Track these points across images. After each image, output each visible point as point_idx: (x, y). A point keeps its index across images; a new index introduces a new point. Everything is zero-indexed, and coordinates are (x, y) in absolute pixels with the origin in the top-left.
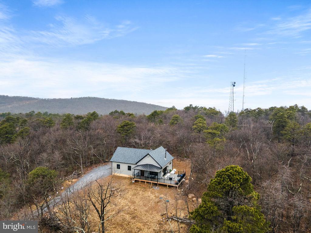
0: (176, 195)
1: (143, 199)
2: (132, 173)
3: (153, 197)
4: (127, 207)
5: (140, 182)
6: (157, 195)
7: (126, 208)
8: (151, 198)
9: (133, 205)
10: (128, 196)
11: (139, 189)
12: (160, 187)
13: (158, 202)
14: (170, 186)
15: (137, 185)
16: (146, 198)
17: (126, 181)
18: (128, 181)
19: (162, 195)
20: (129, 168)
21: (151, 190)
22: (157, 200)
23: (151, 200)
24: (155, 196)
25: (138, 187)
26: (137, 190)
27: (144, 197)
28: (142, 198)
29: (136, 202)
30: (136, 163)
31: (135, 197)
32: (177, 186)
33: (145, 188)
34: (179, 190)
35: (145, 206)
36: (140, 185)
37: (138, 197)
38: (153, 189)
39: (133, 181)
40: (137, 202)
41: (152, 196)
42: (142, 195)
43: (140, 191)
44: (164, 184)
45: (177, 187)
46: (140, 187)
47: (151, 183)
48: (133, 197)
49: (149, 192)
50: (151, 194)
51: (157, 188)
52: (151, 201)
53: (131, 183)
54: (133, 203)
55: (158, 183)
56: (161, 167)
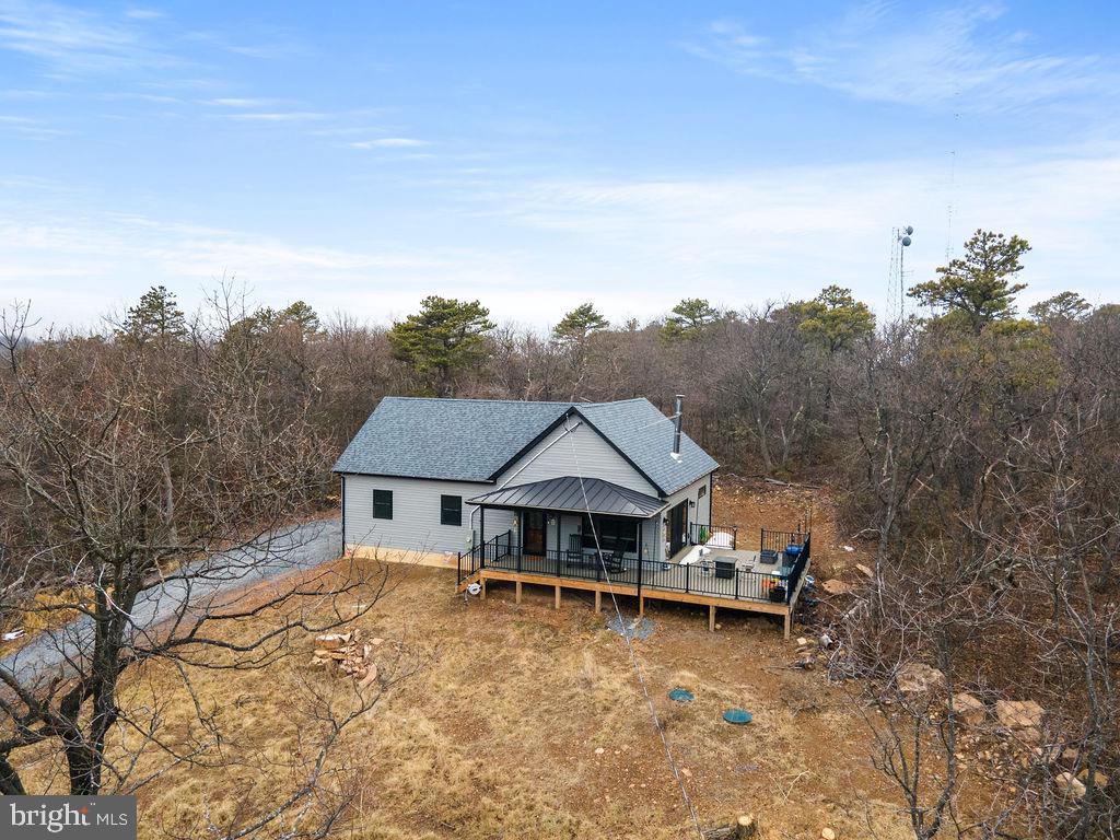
0: (788, 676)
1: (545, 705)
2: (470, 538)
3: (616, 685)
4: (416, 767)
5: (519, 588)
6: (644, 670)
7: (410, 766)
8: (601, 695)
9: (465, 748)
10: (433, 679)
11: (512, 635)
12: (660, 623)
13: (664, 726)
14: (729, 616)
15: (499, 610)
16: (565, 694)
17: (426, 587)
18: (439, 591)
19: (686, 673)
20: (451, 512)
21: (597, 639)
22: (651, 709)
23: (607, 709)
24: (634, 682)
25: (503, 625)
26: (500, 639)
27: (555, 688)
28: (538, 693)
29: (493, 725)
30: (495, 478)
31: (485, 686)
32: (784, 611)
33: (554, 630)
34: (802, 641)
35: (560, 752)
36: (521, 613)
37: (503, 686)
38: (612, 638)
39: (474, 588)
40: (497, 722)
41: (612, 682)
42: (535, 676)
43: (523, 646)
44: (687, 599)
45: (779, 620)
46: (519, 625)
47: (592, 593)
48: (468, 690)
49: (588, 656)
50: (603, 670)
51: (635, 631)
52: (611, 716)
53: (462, 602)
54: (468, 729)
55: (646, 593)
56: (662, 494)
